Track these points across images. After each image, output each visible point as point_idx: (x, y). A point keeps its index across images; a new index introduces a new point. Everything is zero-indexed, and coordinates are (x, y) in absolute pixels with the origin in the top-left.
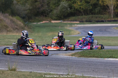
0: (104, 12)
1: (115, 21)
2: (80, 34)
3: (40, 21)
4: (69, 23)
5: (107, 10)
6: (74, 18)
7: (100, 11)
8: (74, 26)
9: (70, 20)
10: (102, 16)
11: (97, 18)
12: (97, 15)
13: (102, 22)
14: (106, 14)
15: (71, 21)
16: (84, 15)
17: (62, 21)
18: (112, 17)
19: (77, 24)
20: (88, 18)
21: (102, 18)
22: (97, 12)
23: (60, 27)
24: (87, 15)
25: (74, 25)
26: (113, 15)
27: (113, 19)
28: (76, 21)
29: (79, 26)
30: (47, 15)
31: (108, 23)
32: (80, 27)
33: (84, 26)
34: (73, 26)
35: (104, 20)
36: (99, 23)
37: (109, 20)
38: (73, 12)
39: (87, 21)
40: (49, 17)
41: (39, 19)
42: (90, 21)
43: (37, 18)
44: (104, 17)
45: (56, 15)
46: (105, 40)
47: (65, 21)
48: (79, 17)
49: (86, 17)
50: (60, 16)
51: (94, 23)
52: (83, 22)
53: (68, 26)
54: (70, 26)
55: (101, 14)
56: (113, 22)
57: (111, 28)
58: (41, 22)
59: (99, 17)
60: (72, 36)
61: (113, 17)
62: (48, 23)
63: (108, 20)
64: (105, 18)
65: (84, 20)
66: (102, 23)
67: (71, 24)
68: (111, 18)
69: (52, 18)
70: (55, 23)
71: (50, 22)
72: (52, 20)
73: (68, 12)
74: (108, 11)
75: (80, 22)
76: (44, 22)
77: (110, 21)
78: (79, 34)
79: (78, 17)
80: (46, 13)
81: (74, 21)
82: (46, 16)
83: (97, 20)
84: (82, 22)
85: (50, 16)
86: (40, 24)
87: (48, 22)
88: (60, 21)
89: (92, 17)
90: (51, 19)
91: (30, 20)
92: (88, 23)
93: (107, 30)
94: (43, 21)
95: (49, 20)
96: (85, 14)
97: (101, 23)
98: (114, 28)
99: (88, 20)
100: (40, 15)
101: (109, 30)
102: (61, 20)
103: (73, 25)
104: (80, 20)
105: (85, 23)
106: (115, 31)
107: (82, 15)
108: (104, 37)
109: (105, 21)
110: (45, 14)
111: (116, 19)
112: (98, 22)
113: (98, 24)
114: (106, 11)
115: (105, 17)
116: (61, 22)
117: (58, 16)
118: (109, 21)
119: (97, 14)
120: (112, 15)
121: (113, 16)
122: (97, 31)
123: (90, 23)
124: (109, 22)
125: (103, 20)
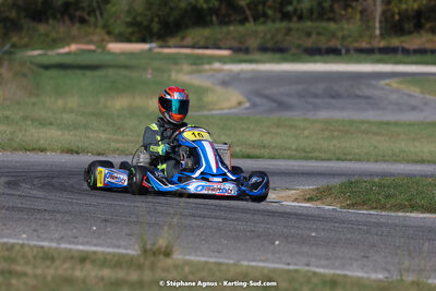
0: (343, 13)
1: (388, 53)
2: (247, 105)
3: (56, 43)
4: (188, 56)
5: (354, 4)
6: (207, 32)
7: (320, 4)
8: (210, 70)
9: (188, 41)
10: (332, 26)
11: (309, 35)
12: (309, 24)
13: (333, 52)
14: (348, 19)
15: (193, 47)
16: (251, 19)
17: (154, 45)
18: (377, 32)
19: (222, 60)
20: (269, 36)
21: (333, 35)
22: (311, 11)
23: (150, 71)
24: (264, 23)
25: (209, 63)
26: (381, 22)
27: (382, 44)
28: (219, 48)
29: (230, 71)
30: (86, 17)
31: (358, 62)
32: (239, 73)
33: (253, 71)
34: (206, 71)
35: (339, 46)
36: (318, 57)
37: (364, 45)
38: (205, 6)
39: (263, 49)
40: (96, 26)
41: (53, 35)
42: (278, 50)
43: (42, 28)
44: (340, 34)
45: (128, 19)
46: (376, 134)
47: (169, 47)
48: (232, 28)
49: (261, 28)
50: (145, 23)
51: (296, 59)
52: (247, 51)
53: (186, 67)
54: (194, 68)
55: (329, 19)
56: (378, 56)
57: (374, 82)
58: (63, 47)
59: (319, 34)
60: (214, 112)
61: (381, 35)
62: (94, 51)
63: (356, 45)
64: (344, 38)
65: (253, 43)
66: (332, 56)
67: (197, 61)
68: (372, 37)
69: (109, 33)
70: (123, 53)
71: (99, 50)
72: (112, 41)
73: (183, 5)
74: (359, 8)
75: (236, 50)
76: (74, 47)
77: (367, 53)
78: (240, 104)
79: (225, 29)
80: (83, 9)
81: (206, 48)
82: (83, 21)
83: (309, 43)
84: (241, 51)
85: (101, 22)
86: (59, 54)
87: (92, 47)
88: (145, 46)
89: (288, 31)
90: (107, 37)
91: (15, 39)
92: (269, 55)
93: (358, 92)
94: (68, 45)
95: (96, 38)
96: (256, 19)
97: (326, 58)
98: (387, 81)
99: (270, 45)
100: (59, 16)
101: (368, 92)
102: (151, 42)
103: (207, 67)
104: (235, 44)
105: (257, 56)
106: (394, 97)
107: (244, 21)
108: (363, 122)
109: (348, 51)
110: (78, 13)
111: (395, 42)
112: (314, 53)
113: (316, 62)
114: (349, 6)
115: (346, 32)
116: (150, 49)
117: (139, 19)
118: (361, 51)
119: (310, 18)
120: (377, 25)
121: (381, 28)
122: (316, 96)
123: (278, 56)
124: (363, 56)
125: (334, 43)
